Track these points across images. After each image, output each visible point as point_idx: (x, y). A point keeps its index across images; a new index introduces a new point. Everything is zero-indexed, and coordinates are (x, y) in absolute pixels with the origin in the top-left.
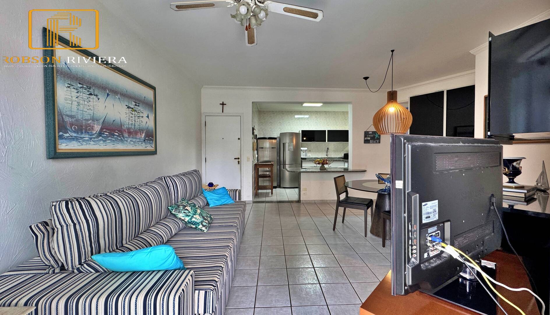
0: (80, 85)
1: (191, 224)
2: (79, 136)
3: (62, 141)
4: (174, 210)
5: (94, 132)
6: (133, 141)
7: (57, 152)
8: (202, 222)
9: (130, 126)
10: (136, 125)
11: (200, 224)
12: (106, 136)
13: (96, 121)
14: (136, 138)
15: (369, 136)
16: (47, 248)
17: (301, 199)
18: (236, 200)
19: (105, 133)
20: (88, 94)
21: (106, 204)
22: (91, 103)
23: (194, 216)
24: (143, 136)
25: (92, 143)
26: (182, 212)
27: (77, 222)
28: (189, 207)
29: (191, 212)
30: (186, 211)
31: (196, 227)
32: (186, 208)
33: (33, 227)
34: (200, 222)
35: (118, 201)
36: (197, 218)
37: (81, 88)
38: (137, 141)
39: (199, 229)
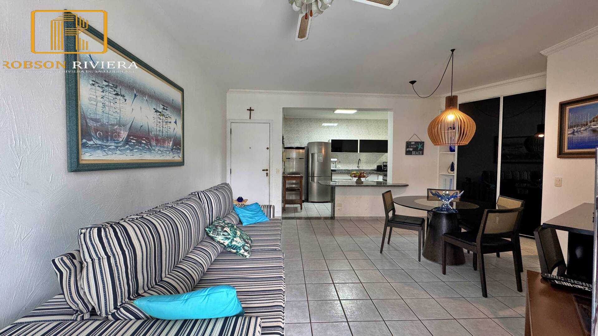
0: (106, 82)
1: (231, 248)
2: (104, 144)
3: (86, 150)
4: (212, 232)
5: (121, 140)
6: (161, 151)
7: (80, 163)
8: (243, 246)
9: (158, 133)
10: (164, 132)
11: (242, 248)
12: (133, 144)
13: (123, 127)
14: (164, 147)
15: (412, 146)
16: (75, 289)
17: (336, 215)
18: (270, 217)
19: (132, 141)
20: (114, 94)
21: (144, 229)
22: (117, 105)
23: (235, 239)
24: (171, 145)
25: (118, 152)
26: (220, 234)
27: (111, 253)
28: (227, 228)
29: (231, 234)
30: (225, 233)
31: (237, 252)
32: (225, 229)
33: (56, 261)
34: (241, 246)
35: (156, 225)
36: (238, 242)
37: (106, 86)
38: (165, 151)
39: (240, 254)
